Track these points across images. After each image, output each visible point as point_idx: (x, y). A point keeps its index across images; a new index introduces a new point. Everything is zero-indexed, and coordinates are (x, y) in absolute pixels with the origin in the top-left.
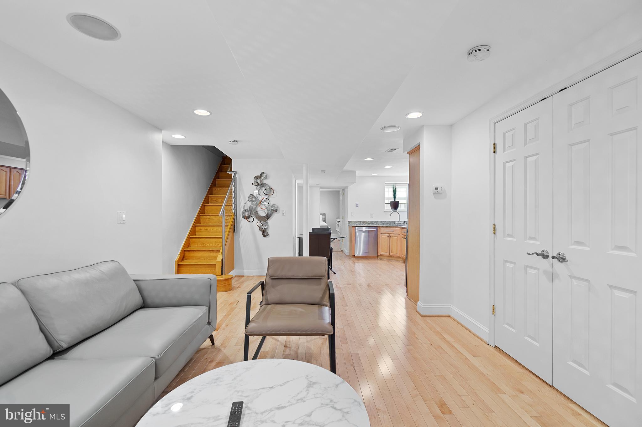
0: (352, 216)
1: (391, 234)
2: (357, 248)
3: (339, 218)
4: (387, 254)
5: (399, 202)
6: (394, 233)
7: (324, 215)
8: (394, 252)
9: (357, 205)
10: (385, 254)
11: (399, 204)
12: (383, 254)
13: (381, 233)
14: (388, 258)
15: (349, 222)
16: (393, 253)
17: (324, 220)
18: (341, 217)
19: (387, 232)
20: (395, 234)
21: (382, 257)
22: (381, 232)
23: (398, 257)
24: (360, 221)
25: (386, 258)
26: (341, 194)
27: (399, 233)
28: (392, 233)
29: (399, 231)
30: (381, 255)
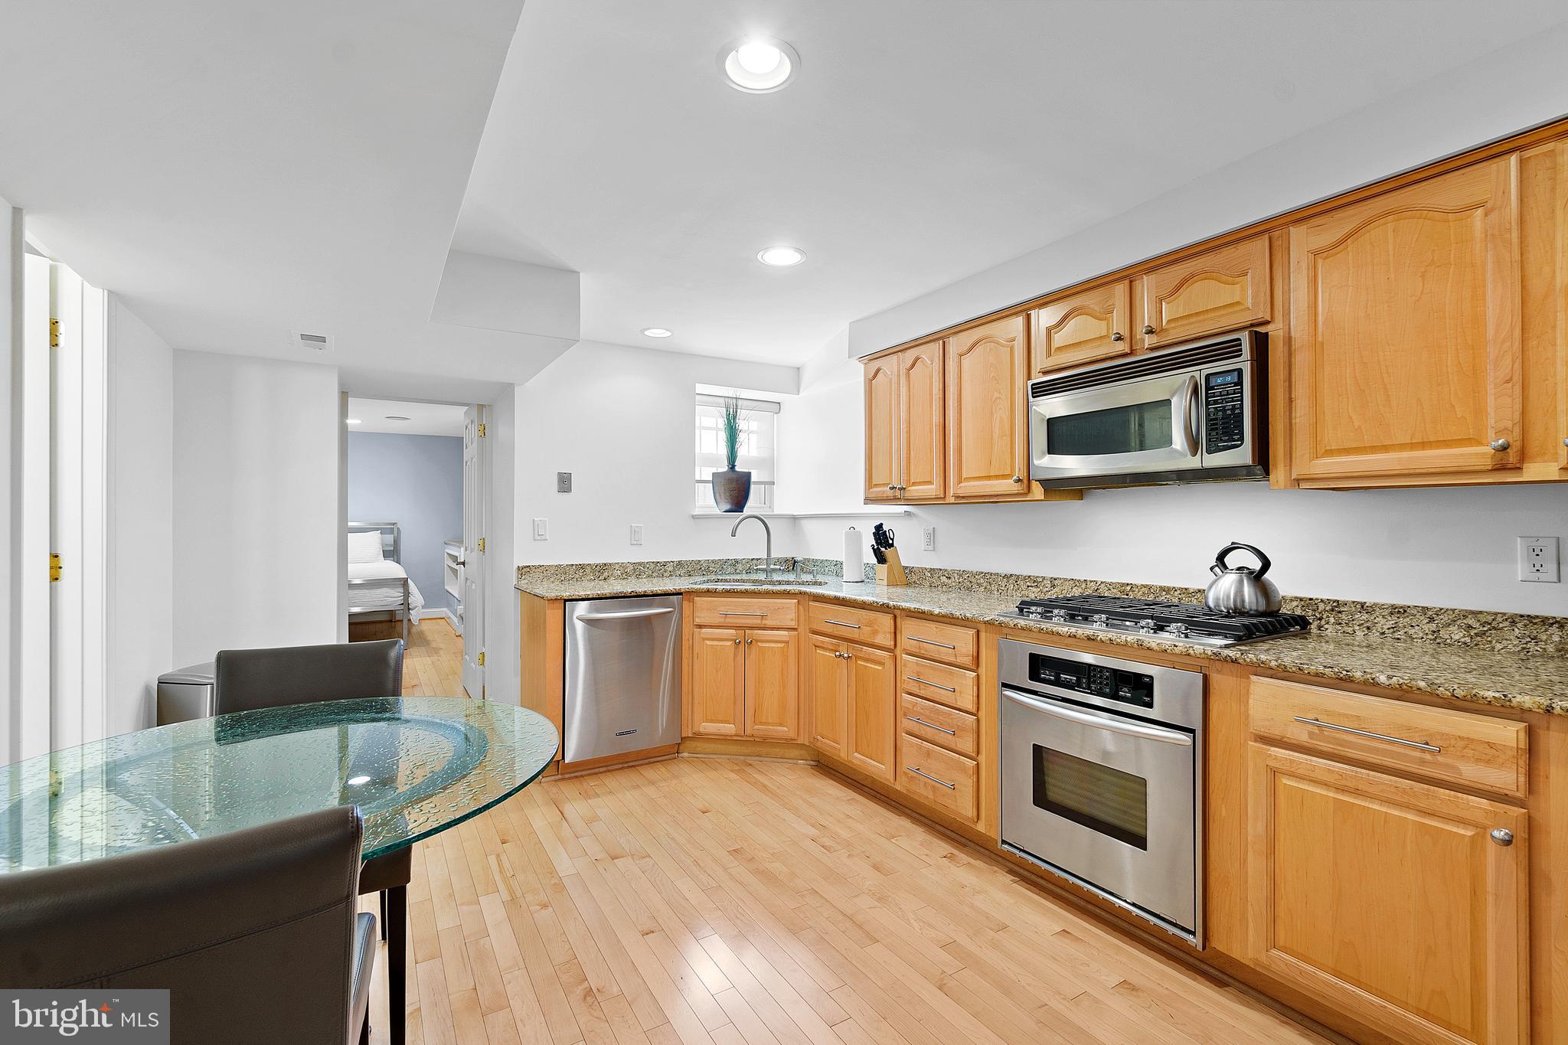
0: (538, 536)
1: (752, 628)
2: (572, 717)
3: (459, 541)
4: (729, 729)
5: (753, 479)
6: (769, 622)
7: (391, 531)
8: (770, 721)
9: (565, 483)
10: (723, 731)
11: (752, 487)
12: (707, 731)
13: (700, 627)
14: (733, 748)
15: (524, 571)
16: (761, 723)
17: (392, 553)
18: (472, 538)
19: (730, 621)
20: (773, 629)
21: (700, 746)
22: (698, 621)
23: (789, 743)
24: (582, 567)
25: (720, 747)
26: (470, 452)
27: (793, 624)
28: (757, 622)
29: (792, 615)
30: (698, 737)
